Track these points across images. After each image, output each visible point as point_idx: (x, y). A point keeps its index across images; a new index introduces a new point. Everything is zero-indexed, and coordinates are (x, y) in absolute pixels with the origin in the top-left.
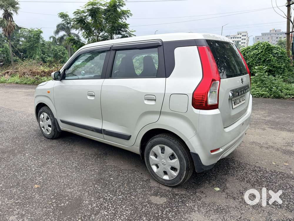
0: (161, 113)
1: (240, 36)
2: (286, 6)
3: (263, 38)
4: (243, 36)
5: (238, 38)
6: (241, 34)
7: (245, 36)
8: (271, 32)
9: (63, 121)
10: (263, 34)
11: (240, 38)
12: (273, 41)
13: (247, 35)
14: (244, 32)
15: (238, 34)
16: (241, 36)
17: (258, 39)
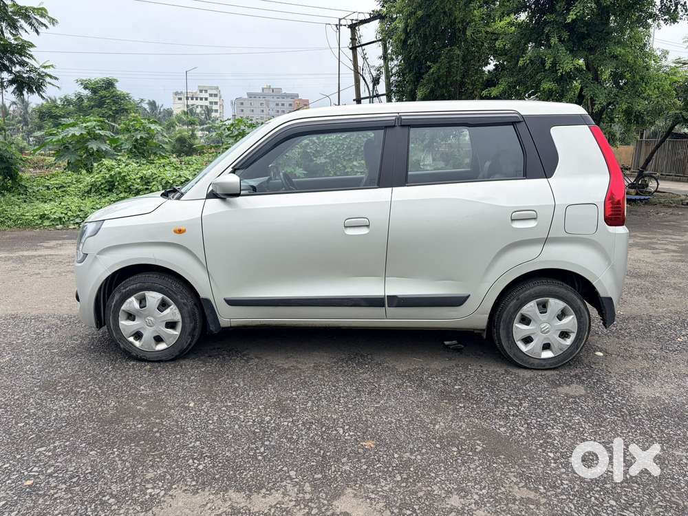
0: (546, 241)
1: (204, 95)
2: (350, 49)
3: (251, 104)
4: (211, 95)
5: (201, 99)
6: (206, 91)
7: (216, 95)
8: (265, 91)
9: (232, 302)
10: (250, 95)
11: (206, 99)
12: (271, 111)
13: (219, 96)
14: (211, 88)
15: (201, 91)
16: (207, 95)
17: (242, 104)
